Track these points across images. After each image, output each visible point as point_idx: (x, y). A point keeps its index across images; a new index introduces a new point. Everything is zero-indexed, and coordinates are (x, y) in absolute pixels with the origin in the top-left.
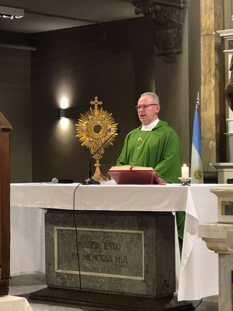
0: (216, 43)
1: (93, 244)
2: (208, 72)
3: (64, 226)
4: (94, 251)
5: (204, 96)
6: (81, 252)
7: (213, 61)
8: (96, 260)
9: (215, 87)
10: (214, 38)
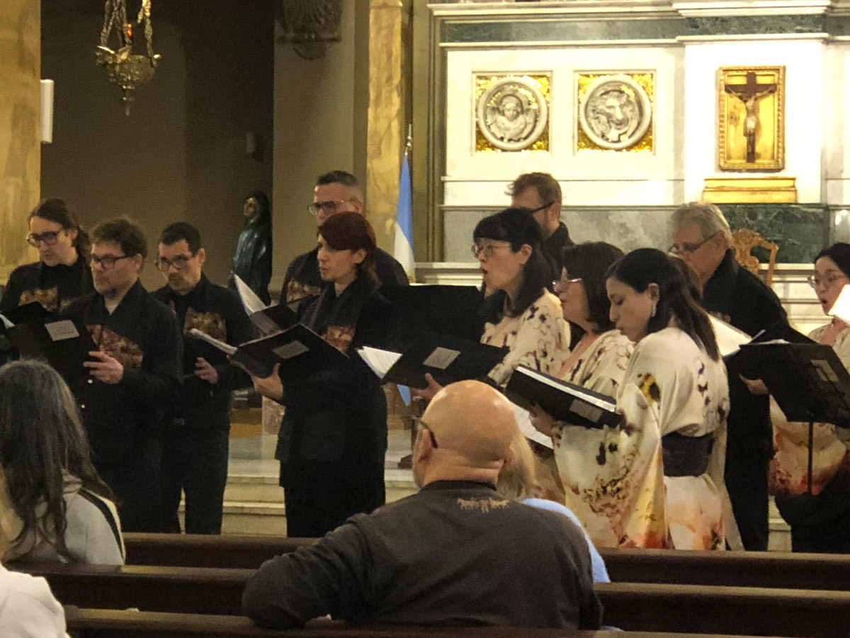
0: (403, 24)
2: (384, 82)
5: (376, 128)
7: (397, 60)
9: (399, 112)
10: (400, 16)
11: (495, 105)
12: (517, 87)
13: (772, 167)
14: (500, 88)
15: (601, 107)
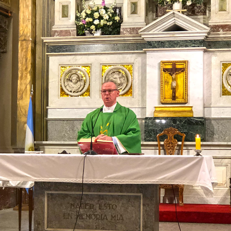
1: (87, 205)
2: (24, 70)
3: (56, 190)
4: (88, 211)
5: (21, 88)
6: (73, 213)
7: (30, 61)
8: (90, 219)
9: (30, 81)
10: (31, 43)
11: (68, 78)
12: (77, 71)
13: (183, 102)
14: (70, 71)
15: (111, 78)
